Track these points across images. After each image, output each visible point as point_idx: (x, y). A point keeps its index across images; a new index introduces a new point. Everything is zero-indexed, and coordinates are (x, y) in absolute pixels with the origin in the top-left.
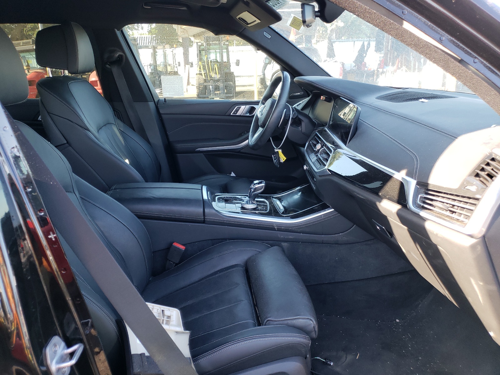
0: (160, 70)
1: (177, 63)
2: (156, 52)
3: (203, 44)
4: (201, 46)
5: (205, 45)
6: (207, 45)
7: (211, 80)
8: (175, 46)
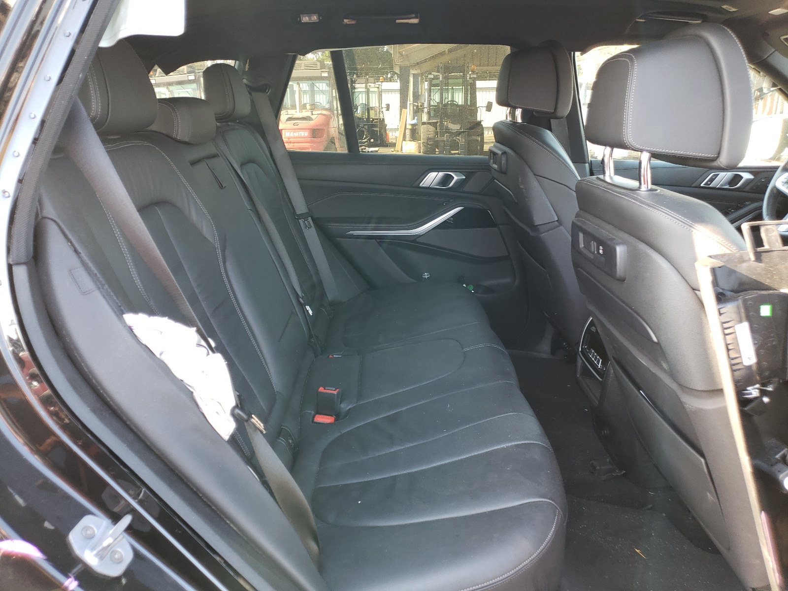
0: (358, 116)
1: (384, 105)
2: (355, 88)
3: (438, 77)
4: (433, 79)
5: (441, 78)
6: (445, 78)
7: (447, 132)
8: (382, 79)
